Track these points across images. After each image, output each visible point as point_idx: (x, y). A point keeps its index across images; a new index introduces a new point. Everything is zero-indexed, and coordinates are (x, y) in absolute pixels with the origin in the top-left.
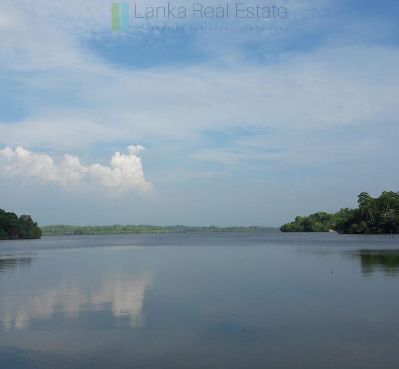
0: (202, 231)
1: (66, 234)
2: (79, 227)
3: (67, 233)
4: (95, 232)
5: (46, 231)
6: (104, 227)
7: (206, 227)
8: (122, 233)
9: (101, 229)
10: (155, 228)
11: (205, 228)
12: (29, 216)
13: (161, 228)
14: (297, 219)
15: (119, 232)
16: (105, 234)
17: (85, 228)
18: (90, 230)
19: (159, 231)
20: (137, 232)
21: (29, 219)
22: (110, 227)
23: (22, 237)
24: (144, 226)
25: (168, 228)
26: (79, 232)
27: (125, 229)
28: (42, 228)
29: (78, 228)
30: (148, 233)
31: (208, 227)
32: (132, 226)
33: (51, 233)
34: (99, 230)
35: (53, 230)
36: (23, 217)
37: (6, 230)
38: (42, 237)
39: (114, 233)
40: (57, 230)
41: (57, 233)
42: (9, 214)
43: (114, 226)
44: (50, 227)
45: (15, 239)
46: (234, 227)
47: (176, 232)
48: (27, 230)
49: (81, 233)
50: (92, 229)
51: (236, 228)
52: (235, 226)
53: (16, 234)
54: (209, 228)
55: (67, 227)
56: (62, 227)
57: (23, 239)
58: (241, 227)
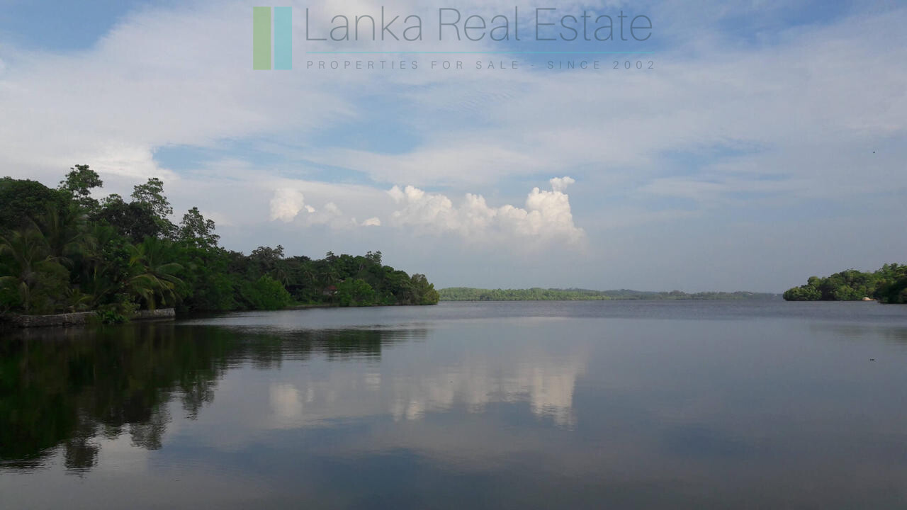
0: (661, 298)
1: (469, 300)
2: (486, 290)
3: (471, 298)
4: (506, 298)
5: (444, 296)
6: (519, 290)
7: (667, 293)
8: (543, 299)
9: (514, 293)
10: (589, 294)
11: (665, 294)
12: (424, 276)
13: (598, 293)
14: (811, 281)
15: (539, 298)
16: (520, 300)
17: (493, 291)
18: (499, 294)
19: (595, 298)
20: (564, 299)
21: (424, 279)
22: (527, 290)
23: (414, 303)
24: (574, 290)
25: (608, 293)
26: (485, 297)
27: (547, 294)
28: (439, 291)
29: (484, 292)
30: (580, 300)
31: (669, 292)
32: (557, 290)
33: (450, 298)
34: (511, 295)
35: (452, 293)
36: (415, 277)
37: (395, 293)
38: (440, 303)
39: (532, 300)
40: (457, 294)
41: (458, 299)
42: (399, 272)
43: (532, 289)
44: (450, 290)
45: (406, 305)
46: (709, 293)
47: (620, 299)
48: (421, 294)
49: (488, 298)
50: (503, 293)
51: (713, 294)
52: (711, 291)
53: (407, 299)
54: (671, 293)
55: (471, 290)
56: (464, 290)
57: (416, 305)
58: (721, 293)
